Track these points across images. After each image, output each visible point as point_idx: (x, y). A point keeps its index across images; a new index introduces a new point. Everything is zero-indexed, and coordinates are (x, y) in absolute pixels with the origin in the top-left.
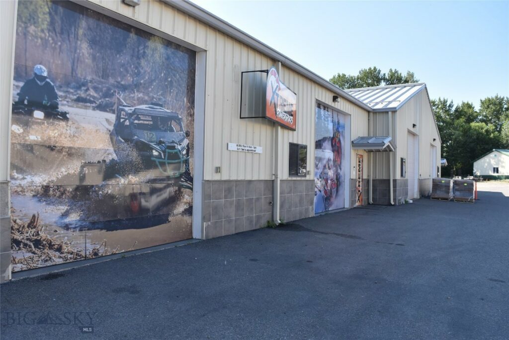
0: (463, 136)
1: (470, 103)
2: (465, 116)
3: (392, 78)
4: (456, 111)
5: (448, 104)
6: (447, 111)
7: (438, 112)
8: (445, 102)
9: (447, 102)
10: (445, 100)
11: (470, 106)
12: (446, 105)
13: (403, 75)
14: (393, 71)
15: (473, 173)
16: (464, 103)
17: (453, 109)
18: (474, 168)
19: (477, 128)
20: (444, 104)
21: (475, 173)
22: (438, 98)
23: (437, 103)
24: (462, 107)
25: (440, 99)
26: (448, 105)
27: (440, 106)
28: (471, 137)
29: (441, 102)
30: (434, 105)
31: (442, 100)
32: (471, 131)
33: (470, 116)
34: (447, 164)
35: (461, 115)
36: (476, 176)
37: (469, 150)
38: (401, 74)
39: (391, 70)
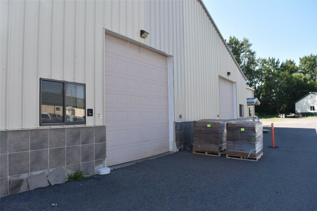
0: (286, 84)
1: (292, 60)
2: (288, 70)
3: (231, 42)
4: (282, 66)
5: (276, 61)
6: (275, 67)
7: (269, 67)
8: (273, 60)
9: (275, 60)
10: (273, 59)
11: (292, 63)
12: (274, 63)
13: (239, 40)
14: (232, 38)
15: (295, 111)
16: (287, 61)
17: (280, 65)
18: (296, 107)
19: (297, 77)
20: (273, 61)
21: (297, 110)
22: (269, 57)
23: (267, 61)
24: (286, 63)
25: (269, 58)
26: (275, 63)
27: (270, 63)
28: (293, 84)
29: (270, 60)
30: (266, 63)
31: (271, 58)
32: (292, 79)
33: (292, 69)
34: (260, 103)
35: (286, 69)
36: (298, 113)
37: (291, 94)
38: (237, 39)
39: (231, 37)
